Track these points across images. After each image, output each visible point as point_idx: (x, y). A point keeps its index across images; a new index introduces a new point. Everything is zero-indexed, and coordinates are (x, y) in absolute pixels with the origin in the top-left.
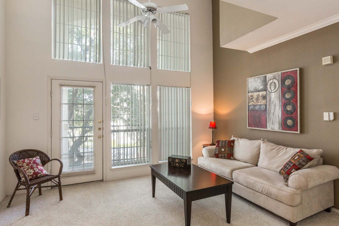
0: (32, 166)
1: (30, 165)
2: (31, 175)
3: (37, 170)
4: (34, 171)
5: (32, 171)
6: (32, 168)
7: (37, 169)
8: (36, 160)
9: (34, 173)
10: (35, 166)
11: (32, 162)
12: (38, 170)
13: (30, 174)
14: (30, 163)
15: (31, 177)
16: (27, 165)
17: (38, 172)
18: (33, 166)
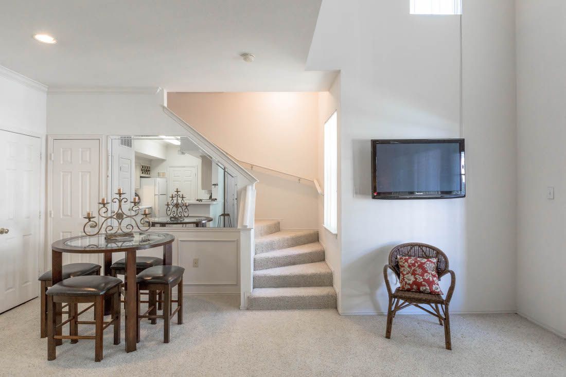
0: (414, 270)
1: (413, 268)
2: (409, 284)
3: (420, 279)
4: (416, 279)
5: (412, 279)
6: (414, 274)
7: (421, 277)
8: (425, 263)
9: (415, 283)
10: (419, 271)
11: (416, 264)
12: (422, 280)
13: (408, 282)
14: (414, 265)
15: (409, 287)
16: (409, 266)
17: (421, 282)
18: (416, 270)
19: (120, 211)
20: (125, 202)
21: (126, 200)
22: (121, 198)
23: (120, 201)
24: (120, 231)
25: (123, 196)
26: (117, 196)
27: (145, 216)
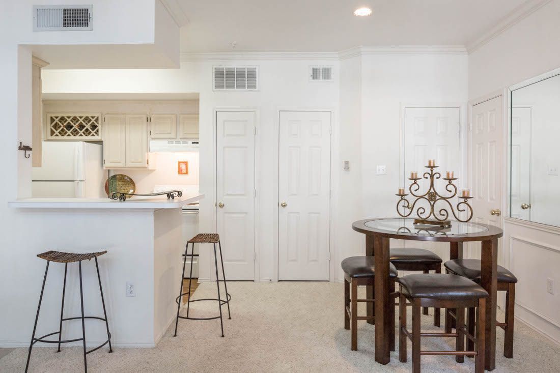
19: (432, 190)
20: (437, 178)
21: (438, 176)
22: (434, 172)
23: (432, 176)
24: (432, 218)
25: (435, 170)
26: (429, 170)
27: (463, 200)
